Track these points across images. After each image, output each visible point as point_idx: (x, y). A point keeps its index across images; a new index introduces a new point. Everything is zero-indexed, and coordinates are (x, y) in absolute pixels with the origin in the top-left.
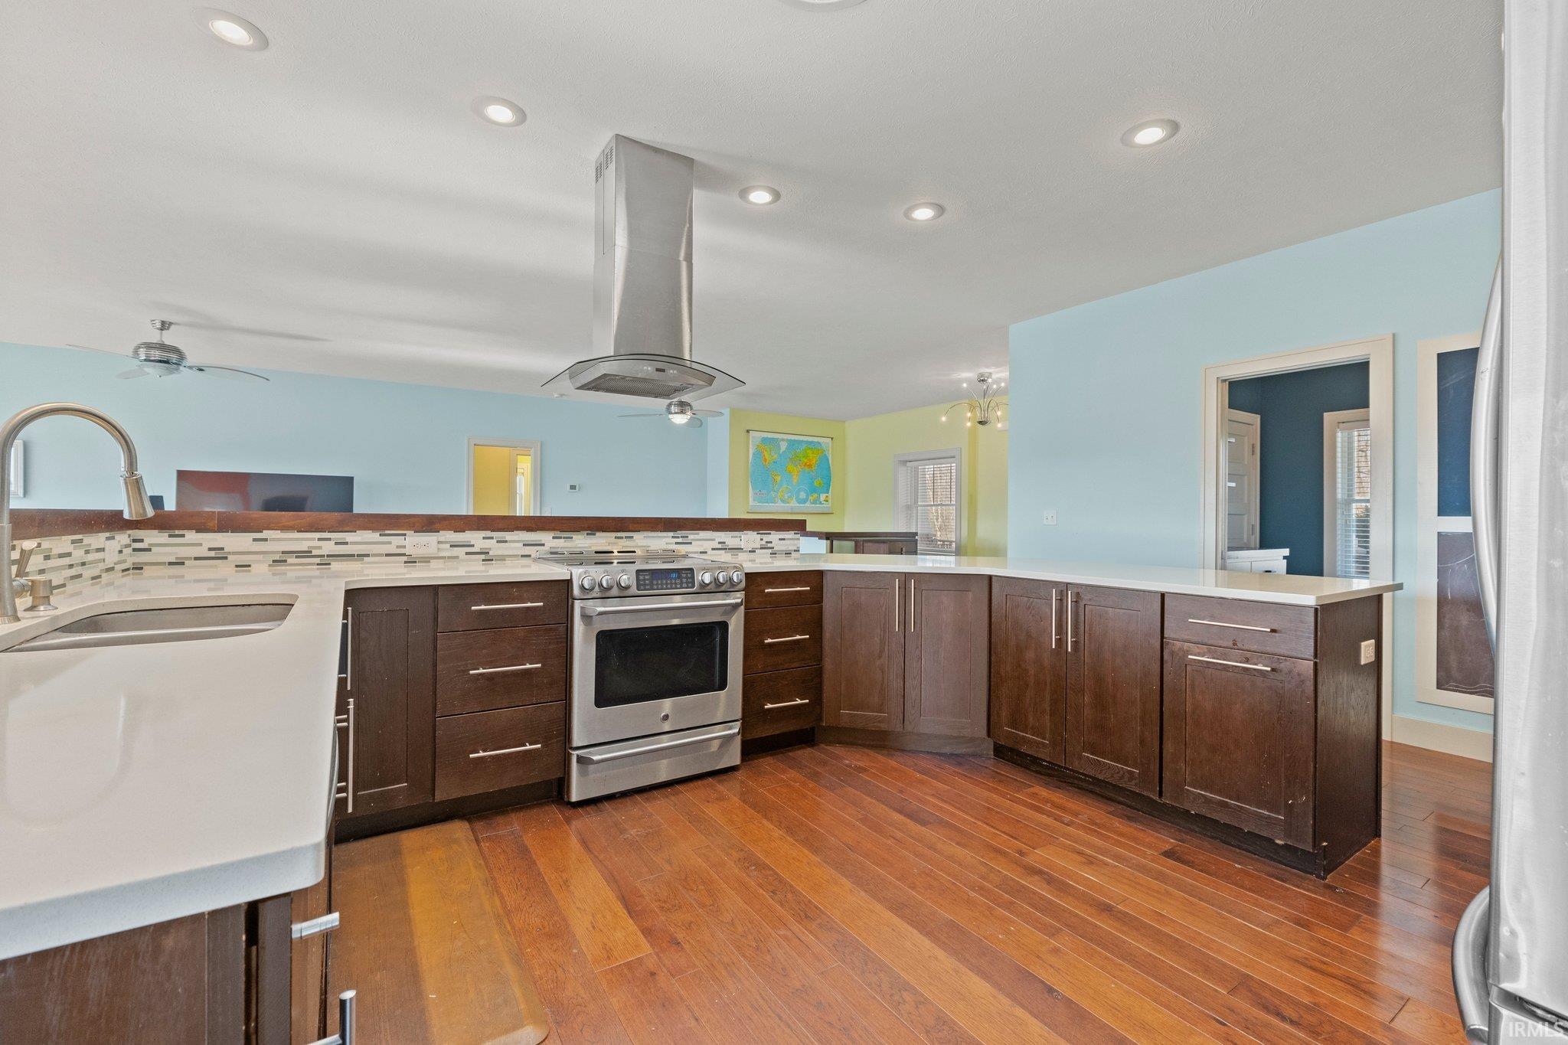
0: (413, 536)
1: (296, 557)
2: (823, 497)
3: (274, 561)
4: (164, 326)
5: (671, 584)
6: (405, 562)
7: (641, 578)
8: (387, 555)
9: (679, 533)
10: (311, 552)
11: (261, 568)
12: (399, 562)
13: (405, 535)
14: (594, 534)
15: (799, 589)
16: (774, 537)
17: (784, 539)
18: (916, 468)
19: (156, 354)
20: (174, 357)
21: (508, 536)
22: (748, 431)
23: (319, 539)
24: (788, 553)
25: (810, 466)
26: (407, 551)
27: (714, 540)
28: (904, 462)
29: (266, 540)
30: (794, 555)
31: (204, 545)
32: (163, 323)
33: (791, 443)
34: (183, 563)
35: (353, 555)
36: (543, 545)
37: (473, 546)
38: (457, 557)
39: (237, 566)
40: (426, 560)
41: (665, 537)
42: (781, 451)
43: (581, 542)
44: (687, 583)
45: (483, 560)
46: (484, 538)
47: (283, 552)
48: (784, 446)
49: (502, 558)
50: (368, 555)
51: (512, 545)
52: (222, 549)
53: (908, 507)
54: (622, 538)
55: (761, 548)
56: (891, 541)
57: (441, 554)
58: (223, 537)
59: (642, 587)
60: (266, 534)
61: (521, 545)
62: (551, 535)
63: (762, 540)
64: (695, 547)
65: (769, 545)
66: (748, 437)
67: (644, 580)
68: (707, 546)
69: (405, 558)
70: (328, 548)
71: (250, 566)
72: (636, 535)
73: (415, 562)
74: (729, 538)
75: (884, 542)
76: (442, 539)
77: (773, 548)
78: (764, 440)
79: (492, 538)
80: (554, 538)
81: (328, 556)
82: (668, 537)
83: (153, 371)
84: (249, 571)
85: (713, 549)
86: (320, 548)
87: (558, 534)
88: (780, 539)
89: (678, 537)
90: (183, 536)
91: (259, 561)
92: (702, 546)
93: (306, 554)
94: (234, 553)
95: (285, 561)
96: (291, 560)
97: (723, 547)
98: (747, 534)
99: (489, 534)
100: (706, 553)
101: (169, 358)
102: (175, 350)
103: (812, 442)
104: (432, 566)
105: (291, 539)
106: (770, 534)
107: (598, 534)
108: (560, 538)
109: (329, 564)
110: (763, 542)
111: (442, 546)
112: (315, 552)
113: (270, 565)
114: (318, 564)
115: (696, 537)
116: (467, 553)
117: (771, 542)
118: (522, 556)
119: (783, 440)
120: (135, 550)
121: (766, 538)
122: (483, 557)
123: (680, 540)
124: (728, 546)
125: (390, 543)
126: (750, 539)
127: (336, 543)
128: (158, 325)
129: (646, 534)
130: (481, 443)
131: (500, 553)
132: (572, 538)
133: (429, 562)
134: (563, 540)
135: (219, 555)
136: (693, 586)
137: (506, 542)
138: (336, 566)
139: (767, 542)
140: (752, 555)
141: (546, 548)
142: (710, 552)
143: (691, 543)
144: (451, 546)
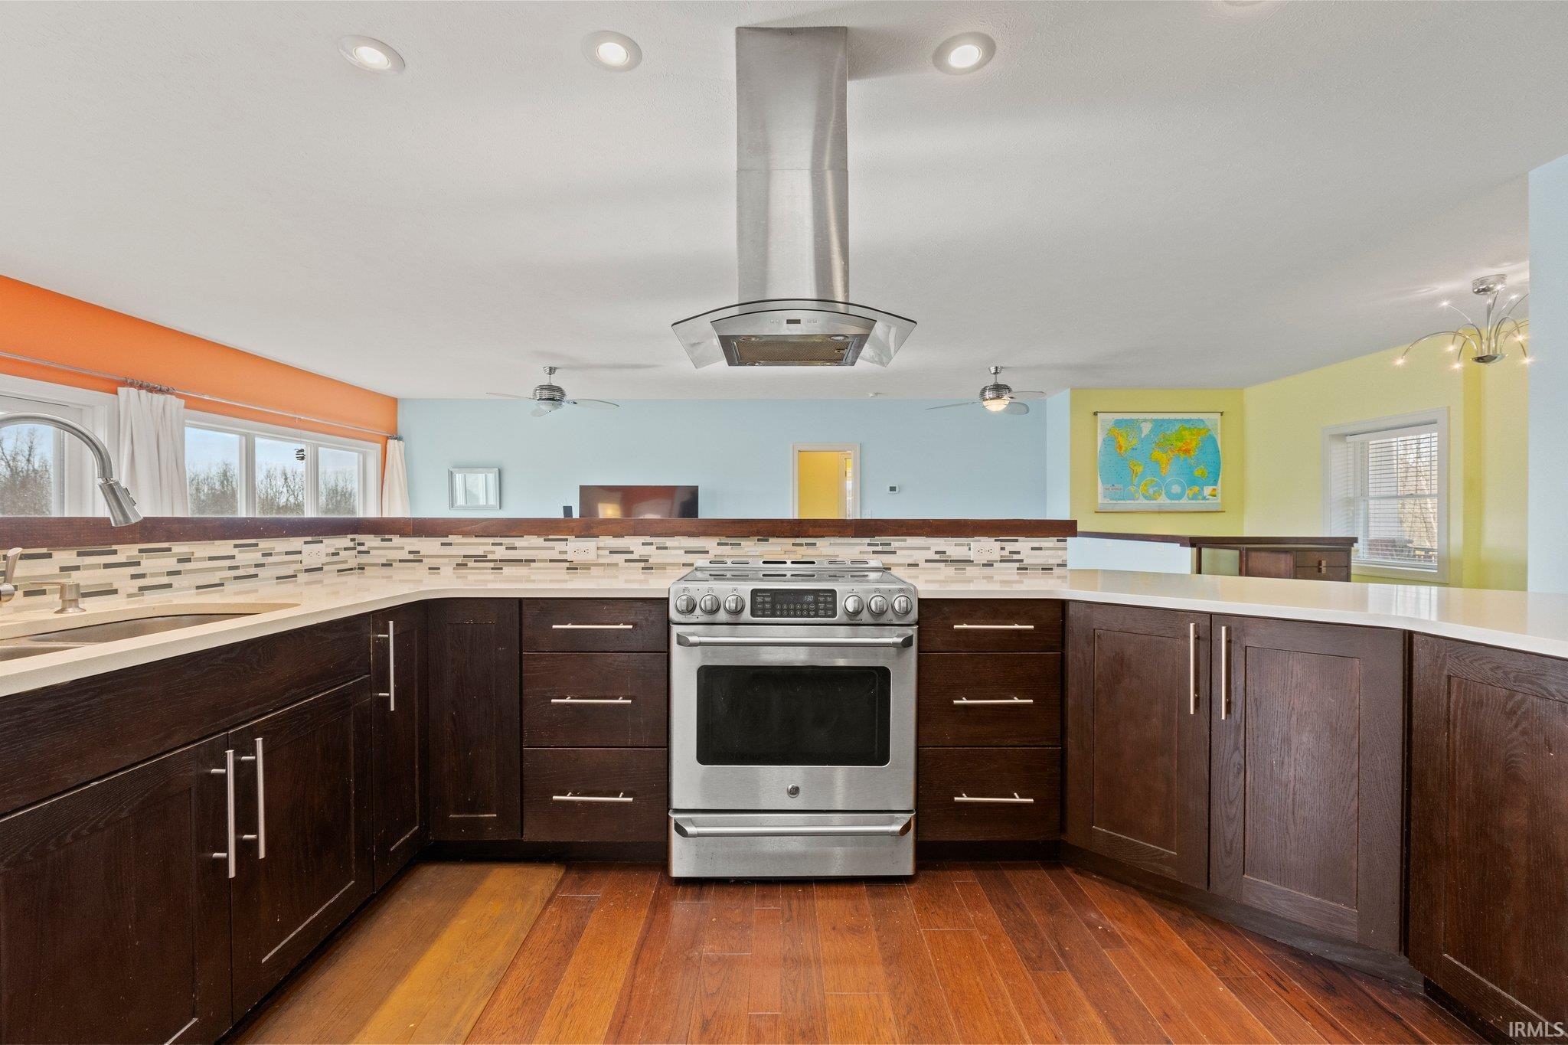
0: (573, 541)
1: (475, 561)
2: (1207, 490)
3: (458, 565)
4: (552, 371)
5: (802, 610)
6: (568, 569)
7: (759, 599)
8: (551, 561)
9: (878, 539)
10: (486, 556)
11: (447, 571)
12: (562, 568)
13: (567, 540)
14: (767, 540)
15: (1017, 626)
16: (1024, 545)
17: (1040, 549)
18: (1364, 446)
19: (546, 394)
20: (557, 395)
21: (669, 542)
22: (1095, 414)
23: (493, 544)
24: (1047, 569)
25: (1187, 451)
26: (568, 557)
27: (929, 548)
28: (1342, 437)
29: (451, 544)
30: (1057, 571)
31: (406, 549)
32: (551, 368)
33: (1159, 424)
34: (391, 565)
35: (521, 561)
36: (707, 552)
37: (632, 552)
38: (617, 565)
39: (430, 569)
40: (587, 567)
41: (858, 544)
42: (1143, 436)
43: (753, 549)
44: (825, 609)
45: (643, 569)
46: (643, 544)
47: (465, 556)
48: (1146, 428)
49: (663, 567)
50: (534, 561)
51: (674, 552)
52: (419, 552)
53: (1350, 502)
54: (801, 545)
55: (1001, 561)
56: (1297, 550)
57: (601, 561)
58: (419, 541)
59: (760, 613)
60: (451, 538)
61: (683, 552)
62: (716, 540)
63: (1003, 549)
64: (902, 557)
65: (1015, 557)
66: (1096, 422)
67: (764, 603)
68: (920, 556)
69: (567, 565)
70: (500, 553)
71: (439, 569)
72: (819, 542)
73: (577, 569)
74: (952, 547)
75: (1286, 551)
76: (601, 545)
77: (1022, 561)
78: (1118, 423)
79: (651, 544)
80: (718, 544)
81: (501, 561)
82: (863, 544)
83: (545, 406)
84: (439, 573)
85: (927, 561)
86: (493, 552)
87: (724, 540)
88: (1033, 549)
89: (877, 545)
90: (391, 540)
91: (445, 565)
92: (911, 556)
93: (481, 558)
94: (427, 556)
95: (466, 565)
96: (471, 564)
97: (943, 559)
98: (980, 541)
99: (648, 539)
100: (917, 565)
101: (554, 395)
102: (559, 389)
103: (1189, 421)
104: (592, 574)
105: (470, 544)
106: (1017, 541)
107: (771, 540)
108: (727, 544)
109: (501, 569)
110: (1006, 553)
111: (601, 552)
112: (490, 557)
113: (454, 568)
114: (492, 569)
115: (902, 544)
116: (626, 561)
117: (1019, 553)
118: (684, 565)
119: (1145, 421)
120: (359, 552)
121: (1010, 547)
122: (642, 564)
123: (879, 548)
124: (950, 556)
125: (553, 548)
126: (985, 547)
127: (507, 548)
128: (548, 371)
129: (833, 540)
130: (809, 449)
131: (660, 561)
132: (740, 544)
133: (589, 569)
134: (730, 547)
135: (416, 558)
136: (834, 615)
137: (666, 548)
138: (508, 570)
139: (1011, 553)
140: (988, 571)
141: (711, 556)
142: (922, 564)
143: (895, 553)
144: (611, 552)
